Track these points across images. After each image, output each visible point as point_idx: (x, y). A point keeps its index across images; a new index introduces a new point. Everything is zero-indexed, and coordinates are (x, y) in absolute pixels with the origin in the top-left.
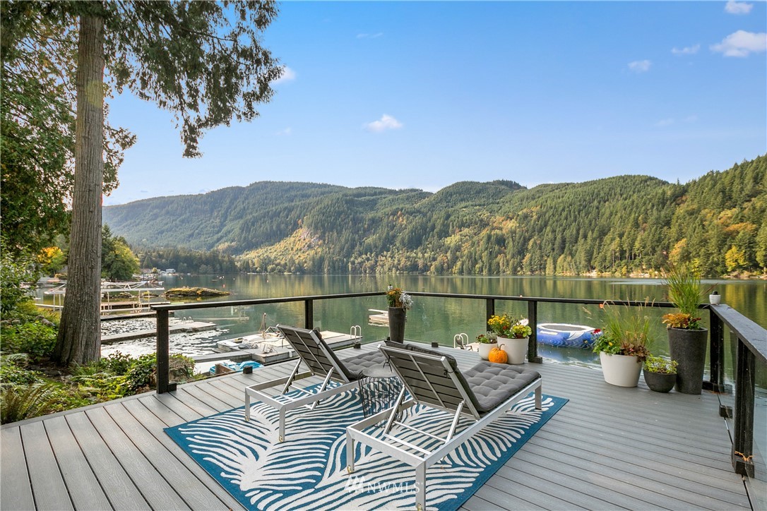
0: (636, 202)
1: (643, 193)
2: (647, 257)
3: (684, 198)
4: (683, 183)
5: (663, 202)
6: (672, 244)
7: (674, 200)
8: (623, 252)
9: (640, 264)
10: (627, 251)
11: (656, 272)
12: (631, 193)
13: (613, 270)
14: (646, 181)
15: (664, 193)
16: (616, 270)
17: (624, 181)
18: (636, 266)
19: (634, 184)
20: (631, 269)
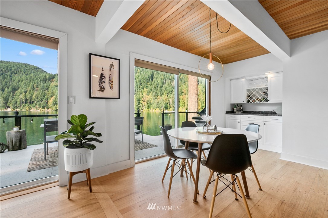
0: (33, 78)
1: (36, 74)
2: (39, 103)
3: (53, 80)
4: (53, 74)
5: (45, 80)
6: (49, 98)
7: (50, 80)
8: (26, 100)
9: (36, 106)
10: (29, 100)
11: (43, 109)
12: (30, 72)
13: (21, 108)
14: (37, 69)
15: (45, 76)
16: (23, 108)
17: (26, 66)
18: (33, 106)
19: (31, 69)
20: (31, 108)
